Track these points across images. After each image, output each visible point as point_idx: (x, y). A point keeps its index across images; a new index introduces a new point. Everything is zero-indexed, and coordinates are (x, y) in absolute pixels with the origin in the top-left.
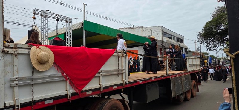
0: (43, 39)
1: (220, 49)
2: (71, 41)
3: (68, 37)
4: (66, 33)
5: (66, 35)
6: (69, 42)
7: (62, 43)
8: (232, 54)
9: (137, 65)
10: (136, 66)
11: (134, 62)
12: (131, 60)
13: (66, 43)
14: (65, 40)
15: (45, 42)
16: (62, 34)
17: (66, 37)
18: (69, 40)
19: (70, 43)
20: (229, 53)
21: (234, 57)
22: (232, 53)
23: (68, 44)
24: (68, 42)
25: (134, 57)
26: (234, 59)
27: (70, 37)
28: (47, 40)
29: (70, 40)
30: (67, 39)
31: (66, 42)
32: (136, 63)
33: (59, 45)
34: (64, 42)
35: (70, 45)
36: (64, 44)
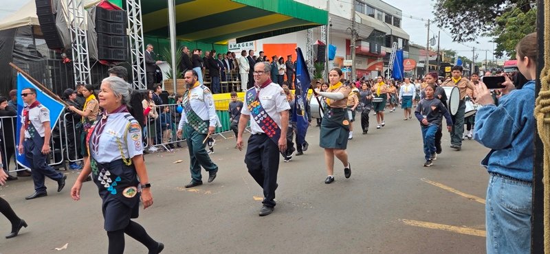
0: (71, 6)
2: (140, 11)
3: (131, 2)
6: (135, 15)
7: (117, 16)
9: (295, 73)
10: (292, 76)
11: (287, 67)
13: (129, 18)
14: (124, 7)
15: (78, 13)
17: (127, 2)
18: (134, 10)
19: (138, 17)
23: (132, 19)
24: (131, 15)
25: (288, 56)
27: (136, 1)
28: (80, 7)
29: (137, 10)
30: (130, 7)
31: (128, 14)
32: (292, 70)
33: (110, 20)
34: (122, 14)
35: (138, 23)
36: (122, 19)
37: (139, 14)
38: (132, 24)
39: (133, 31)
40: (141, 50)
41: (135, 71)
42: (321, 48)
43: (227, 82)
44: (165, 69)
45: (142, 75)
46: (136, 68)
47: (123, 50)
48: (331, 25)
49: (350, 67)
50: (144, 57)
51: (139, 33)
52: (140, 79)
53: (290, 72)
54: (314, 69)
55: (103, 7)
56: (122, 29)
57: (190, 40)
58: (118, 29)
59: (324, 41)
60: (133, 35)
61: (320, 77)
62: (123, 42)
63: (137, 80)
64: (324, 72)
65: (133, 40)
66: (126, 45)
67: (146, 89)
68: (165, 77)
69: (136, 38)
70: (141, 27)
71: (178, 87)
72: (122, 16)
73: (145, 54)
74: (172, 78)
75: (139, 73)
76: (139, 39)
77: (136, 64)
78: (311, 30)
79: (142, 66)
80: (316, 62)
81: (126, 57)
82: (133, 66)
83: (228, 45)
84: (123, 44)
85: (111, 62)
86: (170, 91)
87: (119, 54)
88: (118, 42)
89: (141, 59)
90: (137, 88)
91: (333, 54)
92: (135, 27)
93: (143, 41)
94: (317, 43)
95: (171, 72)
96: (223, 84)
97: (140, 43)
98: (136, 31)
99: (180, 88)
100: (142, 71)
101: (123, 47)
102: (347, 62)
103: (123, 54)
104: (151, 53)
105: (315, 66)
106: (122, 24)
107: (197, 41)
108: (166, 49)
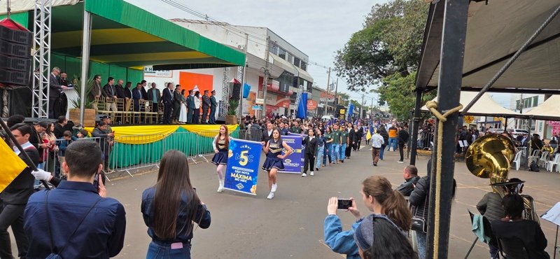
1: (371, 91)
2: (49, 34)
3: (39, 23)
4: (33, 10)
5: (35, 17)
6: (43, 37)
7: (21, 37)
8: (442, 114)
9: (211, 108)
10: (208, 111)
12: (198, 97)
13: (35, 39)
14: (31, 26)
16: (23, 12)
17: (36, 22)
18: (42, 32)
19: (46, 40)
20: (437, 109)
21: (445, 119)
22: (443, 111)
23: (39, 40)
24: (39, 36)
25: (205, 91)
26: (444, 123)
27: (47, 23)
29: (46, 32)
30: (38, 29)
31: (35, 35)
32: (208, 105)
33: (13, 40)
34: (28, 34)
35: (45, 45)
36: (27, 41)
37: (48, 36)
38: (38, 46)
39: (39, 53)
40: (45, 74)
41: (35, 96)
42: (236, 86)
43: (139, 113)
44: (72, 96)
45: (44, 102)
46: (37, 93)
47: (25, 74)
48: (247, 66)
49: (262, 105)
50: (48, 82)
51: (46, 57)
52: (41, 105)
53: (206, 106)
54: (229, 105)
55: (5, 25)
56: (26, 51)
57: (103, 62)
58: (20, 50)
59: (240, 80)
60: (39, 58)
61: (234, 113)
62: (25, 65)
63: (37, 106)
64: (238, 109)
65: (38, 64)
66: (28, 69)
67: (47, 116)
68: (70, 106)
69: (41, 62)
70: (49, 51)
71: (85, 117)
72: (27, 38)
73: (50, 77)
74: (79, 107)
75: (41, 99)
76: (45, 63)
77: (38, 88)
78: (229, 68)
79: (45, 91)
80: (231, 99)
81: (27, 82)
82: (34, 91)
83: (143, 70)
84: (25, 68)
85: (8, 85)
86: (75, 121)
87: (18, 78)
88: (19, 64)
89: (44, 85)
90: (36, 116)
91: (247, 92)
92: (41, 49)
93: (49, 65)
94: (233, 81)
95: (79, 101)
96: (136, 115)
97: (45, 67)
98: (42, 54)
99: (87, 119)
100: (44, 98)
101: (25, 70)
102: (259, 101)
103: (24, 78)
104: (57, 77)
105: (230, 101)
106: (26, 47)
107: (110, 64)
108: (75, 76)
